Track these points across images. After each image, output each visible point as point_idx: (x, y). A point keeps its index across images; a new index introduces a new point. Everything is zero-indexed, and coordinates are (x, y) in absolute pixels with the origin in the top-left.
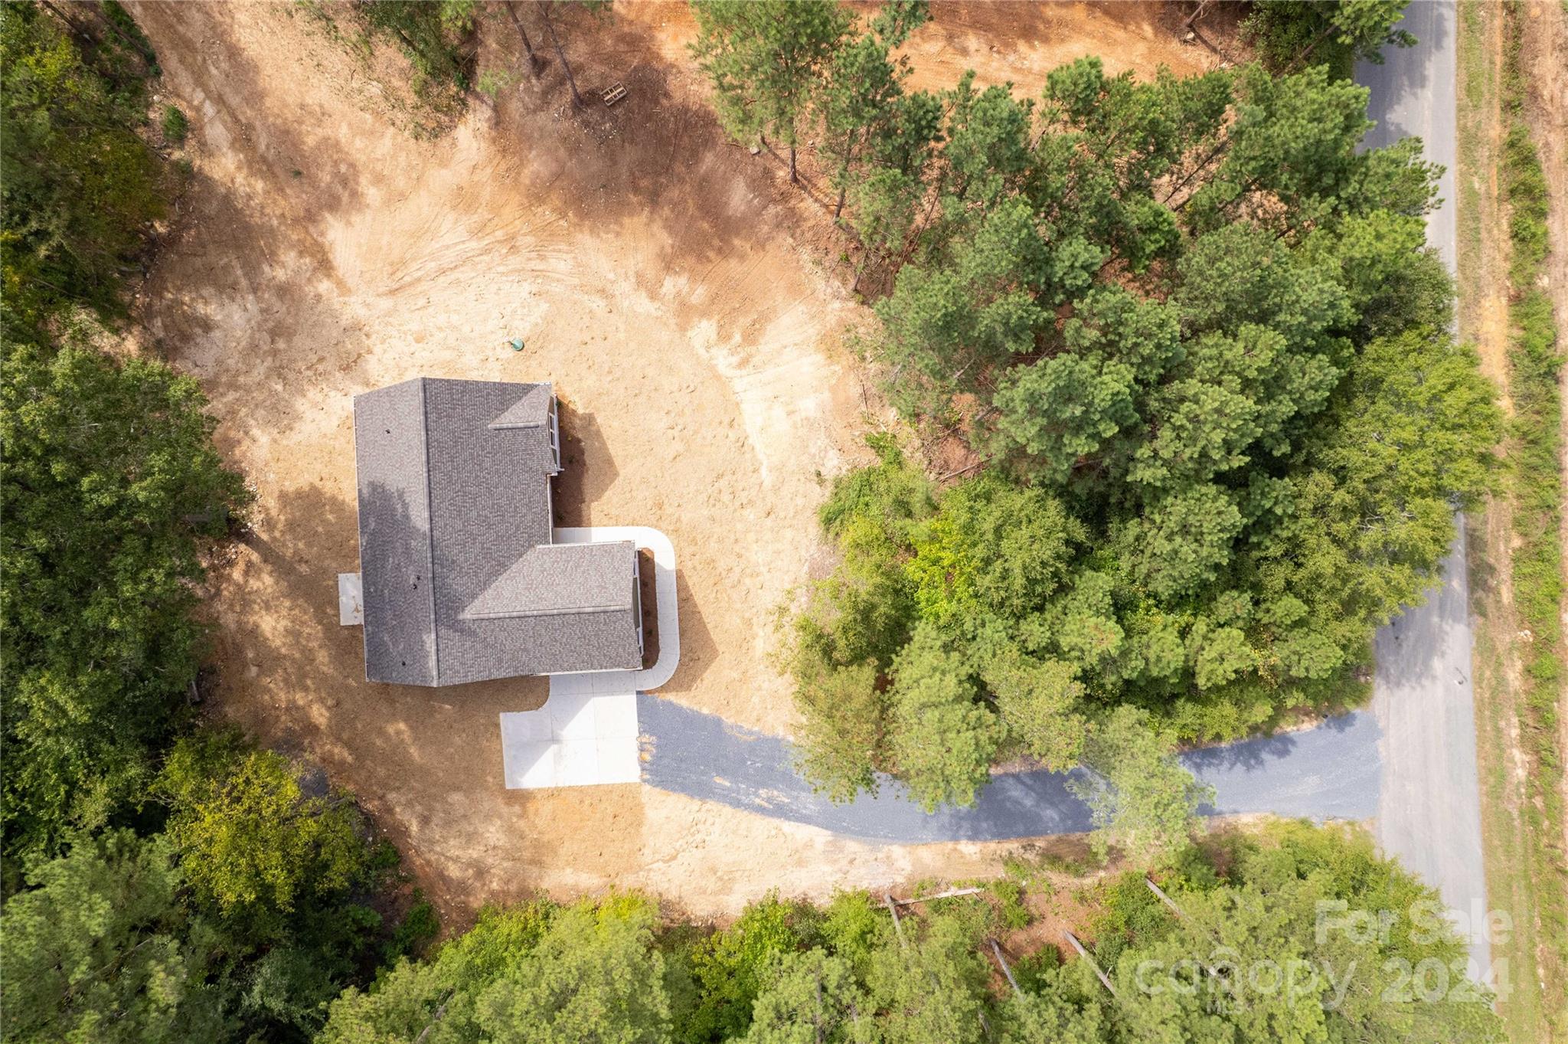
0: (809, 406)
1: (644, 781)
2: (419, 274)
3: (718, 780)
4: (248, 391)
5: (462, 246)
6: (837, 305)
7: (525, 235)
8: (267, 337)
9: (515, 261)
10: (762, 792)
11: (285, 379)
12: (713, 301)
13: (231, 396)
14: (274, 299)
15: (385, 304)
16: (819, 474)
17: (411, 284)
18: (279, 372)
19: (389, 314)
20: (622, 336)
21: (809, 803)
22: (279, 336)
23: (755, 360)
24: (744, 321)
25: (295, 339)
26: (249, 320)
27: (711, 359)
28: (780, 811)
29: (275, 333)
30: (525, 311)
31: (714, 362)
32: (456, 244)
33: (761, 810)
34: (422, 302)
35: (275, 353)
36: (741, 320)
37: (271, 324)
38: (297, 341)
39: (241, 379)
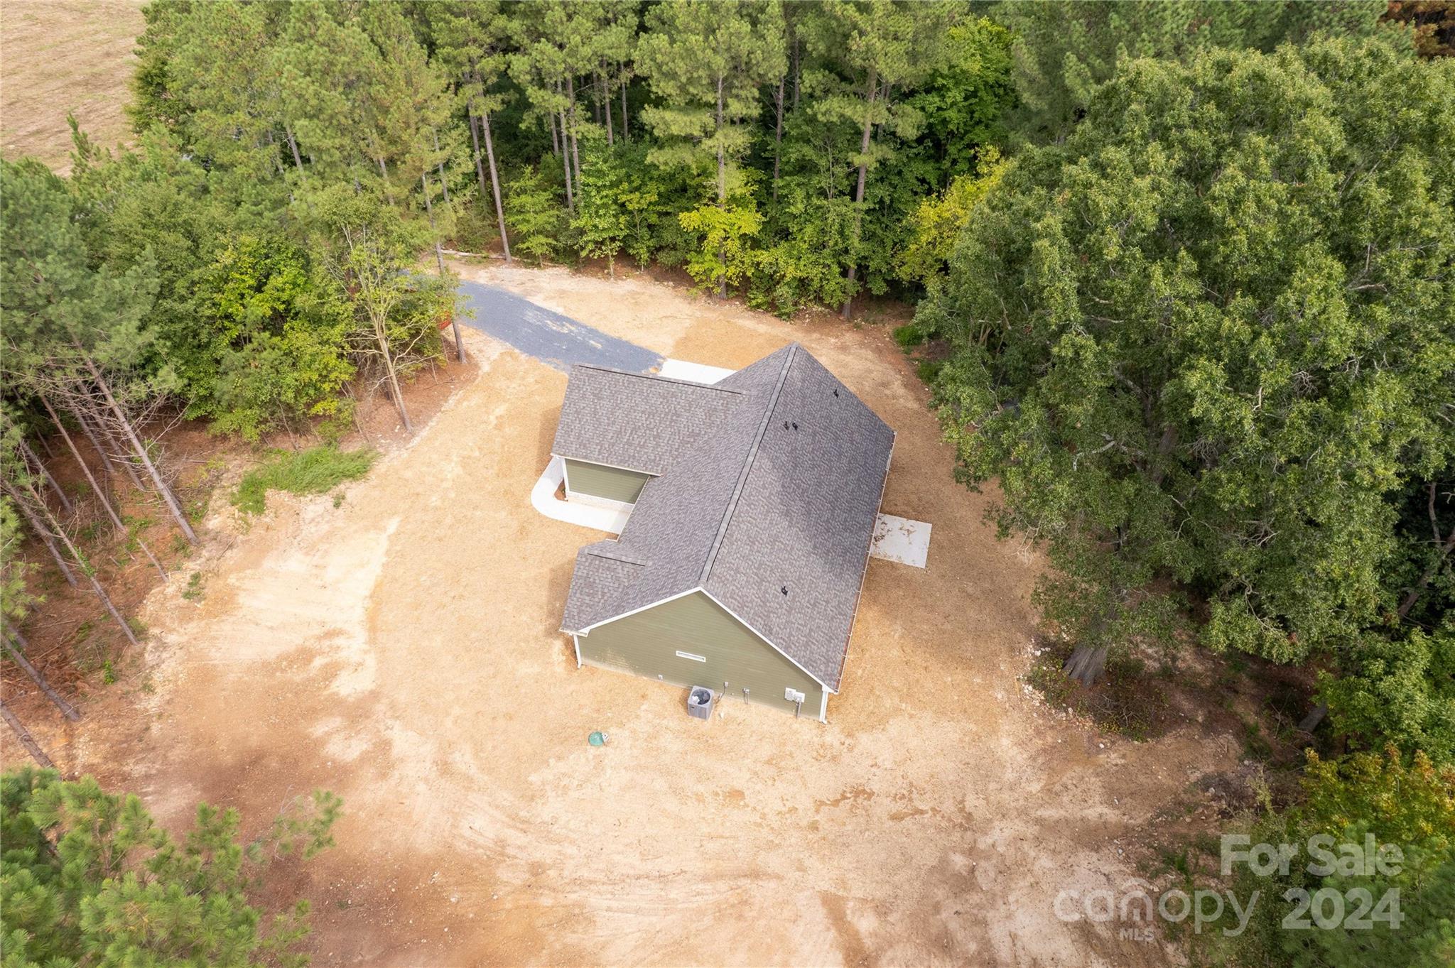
0: (296, 563)
1: (664, 359)
2: (701, 886)
3: (599, 346)
4: (1023, 813)
5: (614, 904)
6: (171, 639)
7: (506, 884)
8: (981, 879)
9: (544, 853)
10: (566, 331)
11: (962, 810)
12: (314, 711)
13: (1050, 813)
14: (960, 936)
15: (773, 862)
16: (337, 505)
17: (720, 876)
18: (968, 822)
19: (771, 846)
20: (456, 711)
21: (530, 316)
22: (958, 876)
23: (318, 631)
24: (297, 676)
25: (933, 862)
26: (1009, 917)
27: (366, 652)
28: (559, 319)
29: (965, 883)
30: (565, 781)
31: (366, 647)
32: (623, 911)
33: (572, 322)
34: (711, 846)
35: (971, 851)
36: (297, 679)
37: (975, 898)
38: (929, 858)
39: (1033, 830)
